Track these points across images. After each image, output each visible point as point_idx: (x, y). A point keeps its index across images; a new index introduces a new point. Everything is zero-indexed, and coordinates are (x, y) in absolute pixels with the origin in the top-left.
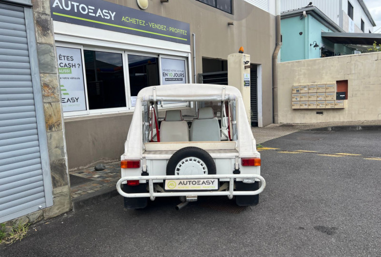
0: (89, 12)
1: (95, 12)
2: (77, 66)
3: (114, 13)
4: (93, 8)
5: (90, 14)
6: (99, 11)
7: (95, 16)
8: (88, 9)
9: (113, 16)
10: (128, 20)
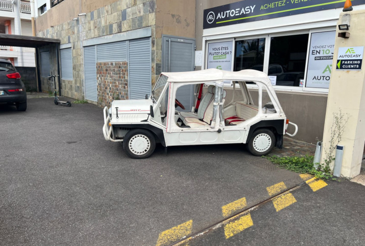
0: (236, 14)
1: (240, 12)
2: (230, 53)
3: (255, 6)
4: (239, 9)
5: (236, 15)
6: (243, 9)
7: (240, 15)
8: (236, 11)
9: (252, 9)
10: (266, 6)
